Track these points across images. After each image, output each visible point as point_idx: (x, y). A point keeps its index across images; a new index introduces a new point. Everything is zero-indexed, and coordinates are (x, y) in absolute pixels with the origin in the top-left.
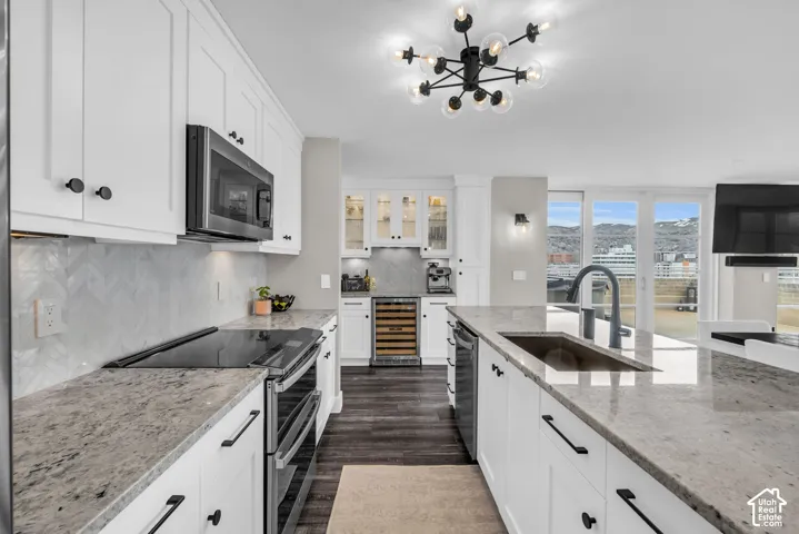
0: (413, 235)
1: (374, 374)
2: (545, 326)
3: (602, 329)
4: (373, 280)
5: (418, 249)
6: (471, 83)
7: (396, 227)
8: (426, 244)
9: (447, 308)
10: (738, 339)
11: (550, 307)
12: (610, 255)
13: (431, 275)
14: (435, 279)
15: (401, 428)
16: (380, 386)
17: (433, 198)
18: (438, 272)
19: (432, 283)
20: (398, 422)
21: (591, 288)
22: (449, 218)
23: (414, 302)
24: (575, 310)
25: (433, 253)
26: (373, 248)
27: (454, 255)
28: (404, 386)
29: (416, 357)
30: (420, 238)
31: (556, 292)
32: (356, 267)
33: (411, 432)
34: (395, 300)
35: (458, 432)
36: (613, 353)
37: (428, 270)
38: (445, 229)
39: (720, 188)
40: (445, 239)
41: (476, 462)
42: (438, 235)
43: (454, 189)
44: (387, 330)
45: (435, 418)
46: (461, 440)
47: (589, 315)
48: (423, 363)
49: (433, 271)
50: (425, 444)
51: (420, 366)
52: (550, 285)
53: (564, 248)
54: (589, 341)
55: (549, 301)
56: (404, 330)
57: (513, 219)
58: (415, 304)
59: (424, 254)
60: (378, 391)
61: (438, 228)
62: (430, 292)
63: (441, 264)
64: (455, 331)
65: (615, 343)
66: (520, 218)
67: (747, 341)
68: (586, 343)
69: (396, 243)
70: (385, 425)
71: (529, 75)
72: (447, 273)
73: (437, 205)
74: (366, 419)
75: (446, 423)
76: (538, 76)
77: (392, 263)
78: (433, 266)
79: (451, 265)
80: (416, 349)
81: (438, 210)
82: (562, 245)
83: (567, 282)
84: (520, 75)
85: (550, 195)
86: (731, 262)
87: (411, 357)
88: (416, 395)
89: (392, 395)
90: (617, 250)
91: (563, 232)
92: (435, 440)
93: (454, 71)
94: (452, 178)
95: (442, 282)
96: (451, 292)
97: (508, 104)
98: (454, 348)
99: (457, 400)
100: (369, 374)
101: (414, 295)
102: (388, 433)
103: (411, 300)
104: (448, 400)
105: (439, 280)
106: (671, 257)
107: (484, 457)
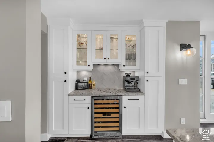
0: (117, 58)
4: (94, 83)
5: (119, 65)
7: (106, 53)
13: (127, 81)
14: (129, 83)
18: (131, 79)
22: (138, 47)
26: (94, 66)
30: (121, 60)
32: (85, 75)
34: (106, 98)
37: (125, 78)
38: (135, 54)
40: (135, 60)
44: (101, 115)
49: (129, 79)
51: (122, 137)
56: (112, 115)
57: (179, 48)
58: (119, 99)
61: (131, 54)
63: (133, 74)
66: (184, 47)
69: (106, 62)
72: (136, 80)
73: (129, 40)
77: (104, 74)
78: (128, 75)
80: (120, 127)
81: (131, 43)
105: (131, 83)
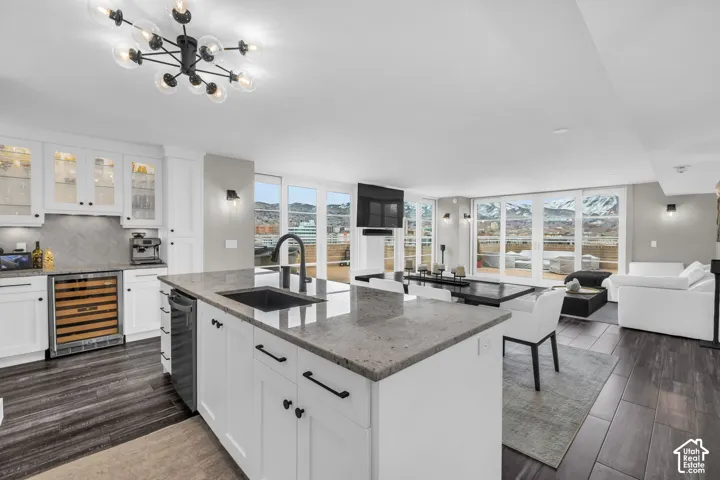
0: (111, 202)
1: (55, 367)
2: (253, 283)
3: (295, 280)
4: (49, 254)
5: (118, 218)
6: (188, 68)
7: (85, 192)
8: (128, 212)
9: (159, 278)
10: (366, 279)
11: (258, 269)
12: (300, 227)
13: (135, 246)
14: (142, 250)
15: (105, 412)
16: (65, 379)
17: (137, 165)
18: (145, 242)
19: (137, 255)
20: (97, 409)
21: (287, 253)
22: (157, 187)
23: (115, 277)
24: (276, 269)
25: (138, 223)
26: (47, 216)
27: (164, 225)
28: (104, 369)
29: (119, 336)
30: (122, 206)
31: (262, 257)
32: (17, 238)
33: (118, 412)
34: (82, 277)
35: (177, 395)
36: (301, 295)
37: (132, 240)
38: (153, 198)
39: (360, 186)
40: (153, 208)
41: (197, 413)
42: (144, 203)
43: (164, 160)
44: (75, 311)
45: (149, 389)
46: (180, 401)
47: (286, 271)
48: (127, 341)
49: (140, 242)
50: (137, 418)
51: (124, 345)
52: (257, 252)
53: (267, 222)
54: (286, 290)
55: (256, 265)
56: (100, 308)
57: (225, 195)
58: (115, 278)
59: (125, 223)
60: (63, 384)
61: (145, 198)
62: (134, 264)
63: (148, 235)
64: (171, 298)
65: (303, 288)
66: (232, 194)
67: (371, 280)
68: (284, 291)
69: (85, 210)
70: (80, 417)
71: (241, 79)
72: (156, 244)
73: (142, 171)
74: (47, 419)
75: (161, 390)
76: (248, 82)
77: (79, 234)
78: (139, 236)
79: (160, 236)
80: (118, 327)
81: (143, 178)
82: (266, 218)
83: (271, 249)
84: (233, 78)
85: (256, 176)
86: (366, 233)
87: (112, 337)
88: (120, 375)
89: (87, 383)
90: (305, 224)
91: (266, 208)
92: (149, 410)
93: (169, 51)
94: (161, 148)
95: (150, 253)
96: (161, 263)
97: (223, 96)
98: (169, 316)
99: (174, 366)
100: (47, 368)
101: (115, 268)
102: (84, 425)
103: (111, 274)
104: (162, 368)
105: (146, 251)
106: (337, 229)
107: (205, 406)
